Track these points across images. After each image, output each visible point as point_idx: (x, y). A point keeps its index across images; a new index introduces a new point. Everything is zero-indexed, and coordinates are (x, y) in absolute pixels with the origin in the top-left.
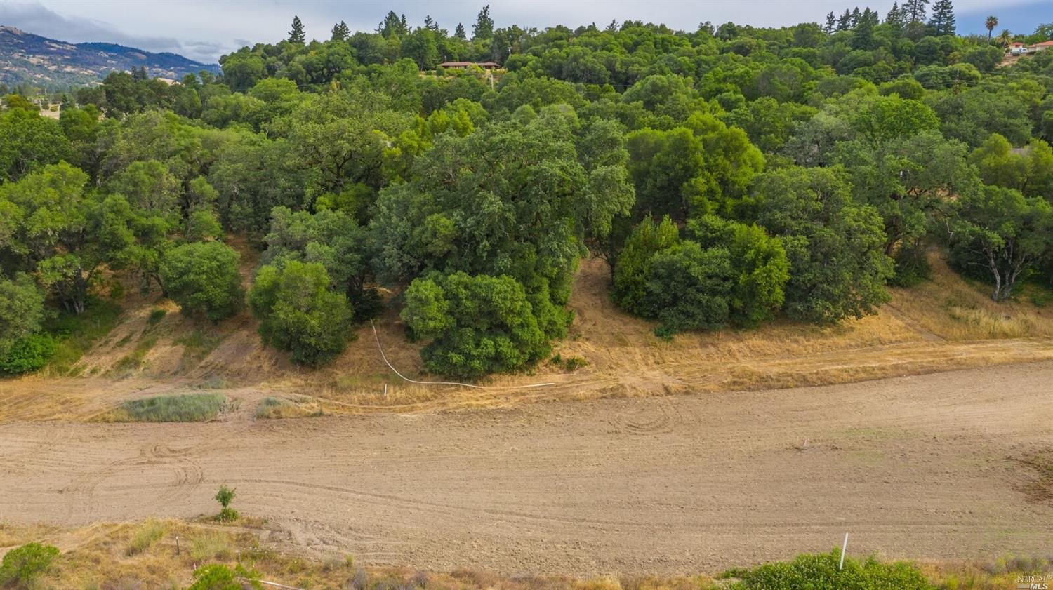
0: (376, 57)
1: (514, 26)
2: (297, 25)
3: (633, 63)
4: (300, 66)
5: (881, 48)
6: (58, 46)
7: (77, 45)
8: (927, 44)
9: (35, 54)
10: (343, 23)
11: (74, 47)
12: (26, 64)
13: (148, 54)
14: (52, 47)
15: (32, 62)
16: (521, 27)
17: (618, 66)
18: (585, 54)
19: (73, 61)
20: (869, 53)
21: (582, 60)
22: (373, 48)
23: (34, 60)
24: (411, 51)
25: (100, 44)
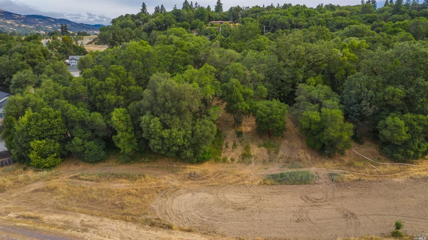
0: (184, 19)
1: (238, 6)
2: (144, 6)
3: (300, 21)
4: (154, 23)
5: (406, 14)
6: (18, 16)
7: (25, 16)
8: (424, 12)
9: (9, 19)
10: (162, 6)
11: (24, 17)
12: (6, 24)
13: (55, 19)
14: (16, 17)
15: (8, 23)
16: (241, 7)
17: (293, 22)
18: (279, 17)
19: (25, 22)
20: (401, 16)
21: (278, 20)
22: (183, 15)
23: (9, 22)
24: (199, 16)
25: (34, 15)
